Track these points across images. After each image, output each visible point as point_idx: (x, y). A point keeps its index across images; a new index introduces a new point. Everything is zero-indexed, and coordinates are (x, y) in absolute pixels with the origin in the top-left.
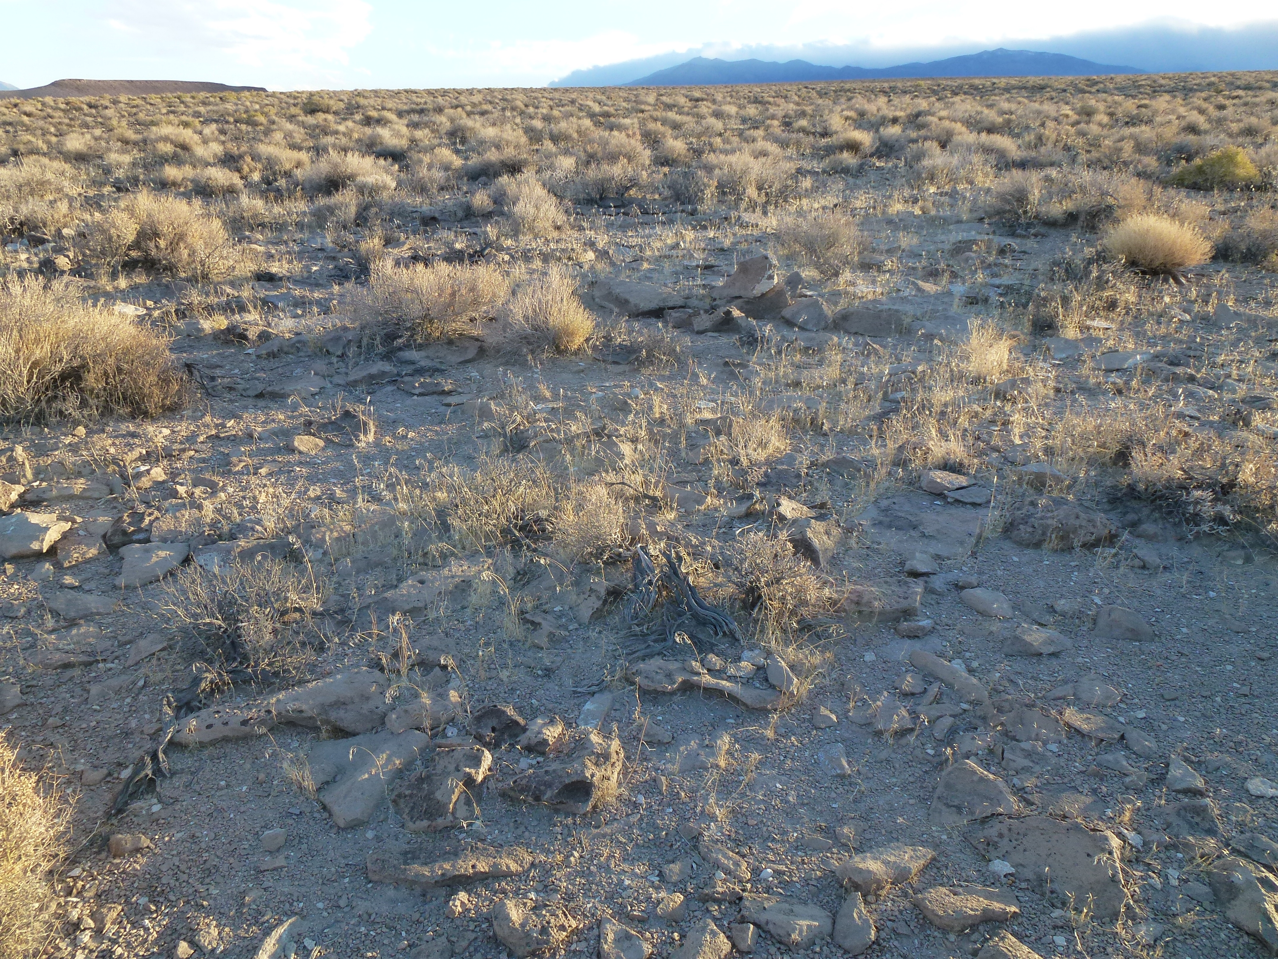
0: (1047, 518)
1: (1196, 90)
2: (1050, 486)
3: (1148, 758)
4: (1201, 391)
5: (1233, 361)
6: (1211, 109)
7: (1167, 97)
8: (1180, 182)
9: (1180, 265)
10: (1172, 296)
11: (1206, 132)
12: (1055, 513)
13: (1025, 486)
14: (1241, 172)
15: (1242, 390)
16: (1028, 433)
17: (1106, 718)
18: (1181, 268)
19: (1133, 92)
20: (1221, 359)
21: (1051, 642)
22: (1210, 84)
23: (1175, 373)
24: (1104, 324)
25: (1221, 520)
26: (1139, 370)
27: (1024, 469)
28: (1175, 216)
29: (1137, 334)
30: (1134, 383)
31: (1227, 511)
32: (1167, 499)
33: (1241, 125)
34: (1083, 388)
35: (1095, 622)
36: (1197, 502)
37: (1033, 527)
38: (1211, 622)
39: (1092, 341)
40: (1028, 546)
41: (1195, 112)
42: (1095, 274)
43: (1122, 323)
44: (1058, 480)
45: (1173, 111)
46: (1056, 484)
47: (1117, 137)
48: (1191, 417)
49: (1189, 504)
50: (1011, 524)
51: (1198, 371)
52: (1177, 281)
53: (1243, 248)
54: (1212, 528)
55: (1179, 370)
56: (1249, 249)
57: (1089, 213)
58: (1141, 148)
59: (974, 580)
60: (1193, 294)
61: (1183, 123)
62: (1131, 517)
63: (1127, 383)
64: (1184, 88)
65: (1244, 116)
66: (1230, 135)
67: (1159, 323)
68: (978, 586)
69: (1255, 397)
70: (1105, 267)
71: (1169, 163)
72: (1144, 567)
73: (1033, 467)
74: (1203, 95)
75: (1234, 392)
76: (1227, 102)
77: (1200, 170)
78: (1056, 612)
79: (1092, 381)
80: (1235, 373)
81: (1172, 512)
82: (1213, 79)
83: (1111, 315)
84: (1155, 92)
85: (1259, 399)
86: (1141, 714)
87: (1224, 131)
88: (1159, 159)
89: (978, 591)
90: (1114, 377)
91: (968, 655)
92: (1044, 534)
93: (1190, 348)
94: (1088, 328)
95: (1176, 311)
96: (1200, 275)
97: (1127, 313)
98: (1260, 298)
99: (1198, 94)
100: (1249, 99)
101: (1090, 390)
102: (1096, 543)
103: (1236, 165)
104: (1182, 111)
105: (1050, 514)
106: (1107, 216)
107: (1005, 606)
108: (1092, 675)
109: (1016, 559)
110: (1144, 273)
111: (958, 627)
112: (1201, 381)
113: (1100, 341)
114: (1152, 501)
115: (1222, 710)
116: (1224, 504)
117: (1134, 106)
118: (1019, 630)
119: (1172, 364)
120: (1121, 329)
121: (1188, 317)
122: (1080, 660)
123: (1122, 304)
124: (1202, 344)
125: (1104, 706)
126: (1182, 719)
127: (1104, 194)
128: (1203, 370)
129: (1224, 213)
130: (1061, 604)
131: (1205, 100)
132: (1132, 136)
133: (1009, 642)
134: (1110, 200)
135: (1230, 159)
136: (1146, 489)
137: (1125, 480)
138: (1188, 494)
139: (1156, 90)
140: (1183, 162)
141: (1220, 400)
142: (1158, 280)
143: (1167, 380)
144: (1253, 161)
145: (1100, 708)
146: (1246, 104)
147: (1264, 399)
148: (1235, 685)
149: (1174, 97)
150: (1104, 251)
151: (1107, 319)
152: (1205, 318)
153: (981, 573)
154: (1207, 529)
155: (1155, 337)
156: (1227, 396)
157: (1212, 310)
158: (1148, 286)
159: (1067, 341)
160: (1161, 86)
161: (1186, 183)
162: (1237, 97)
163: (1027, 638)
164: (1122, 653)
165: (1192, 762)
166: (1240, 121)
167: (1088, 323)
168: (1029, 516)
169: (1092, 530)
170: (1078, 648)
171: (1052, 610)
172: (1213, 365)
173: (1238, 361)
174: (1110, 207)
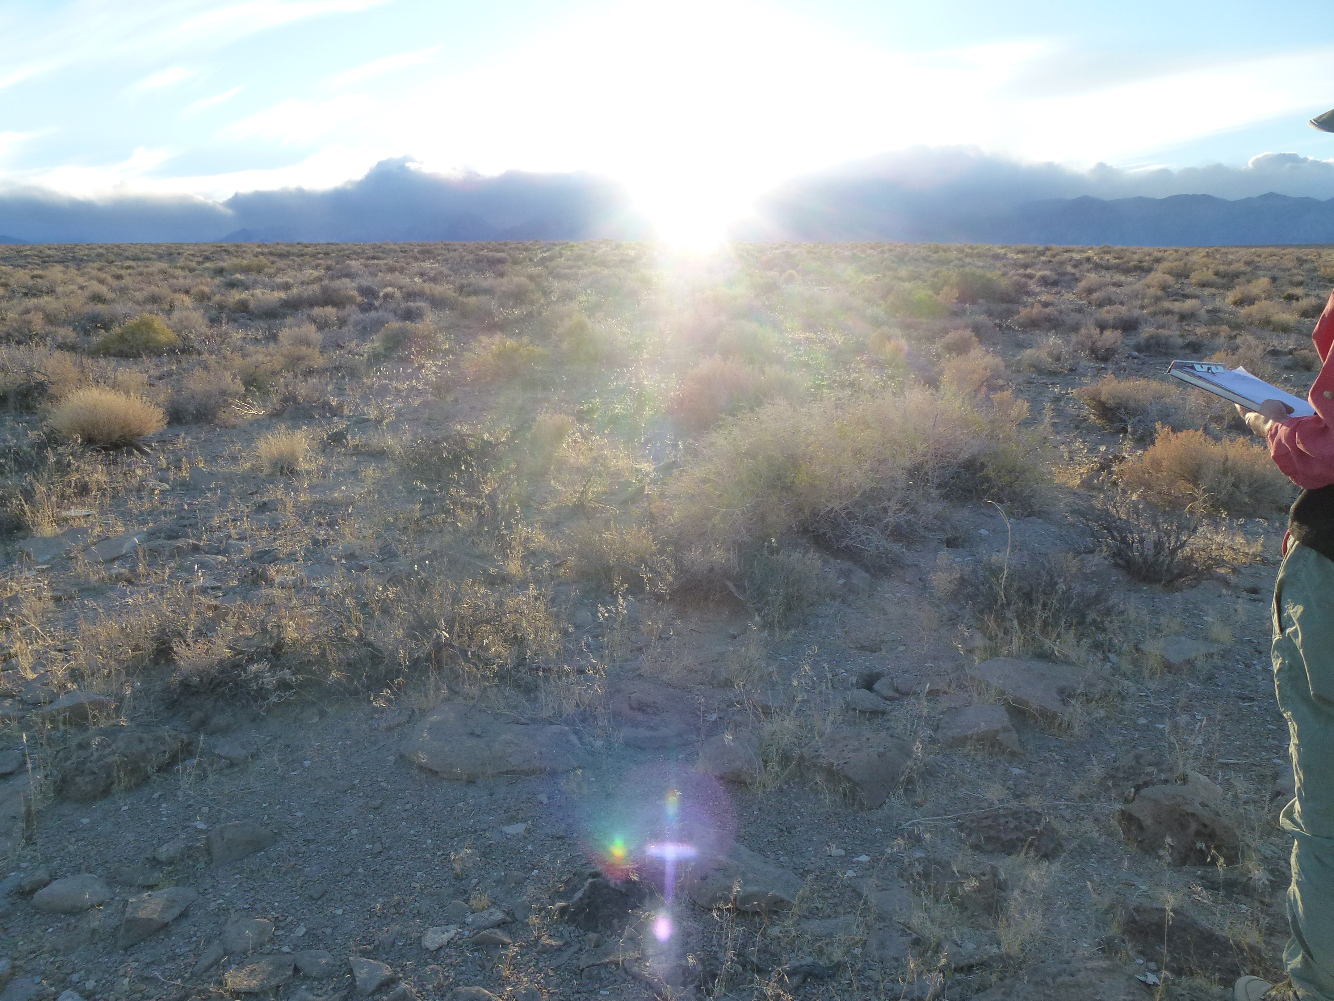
0: (105, 757)
1: (88, 261)
2: (94, 716)
3: (329, 976)
4: (210, 559)
5: (227, 521)
6: (109, 279)
7: (59, 268)
8: (105, 351)
9: (139, 435)
10: (144, 468)
11: (113, 301)
12: (114, 747)
13: (62, 727)
14: (162, 338)
15: (247, 548)
16: (40, 660)
17: (271, 958)
18: (141, 438)
19: (22, 262)
20: (216, 521)
21: (172, 902)
22: (99, 255)
23: (178, 547)
24: (82, 512)
25: (284, 685)
26: (141, 553)
27: (54, 707)
28: (115, 386)
29: (122, 514)
30: (141, 569)
31: (287, 674)
32: (227, 684)
33: (145, 293)
34: (88, 590)
35: (209, 851)
36: (256, 677)
37: (93, 773)
38: (319, 792)
39: (74, 533)
40: (94, 798)
41: (95, 282)
42: (52, 459)
43: (102, 506)
44: (101, 706)
45: (72, 281)
46: (101, 711)
47: (20, 309)
48: (213, 588)
49: (250, 680)
50: (64, 780)
51: (199, 539)
52: (142, 452)
53: (191, 408)
54: (280, 697)
55: (181, 543)
56: (198, 410)
57: (18, 393)
58: (50, 319)
59: (41, 874)
60: (163, 462)
61: (87, 293)
62: (197, 715)
63: (132, 570)
64: (74, 259)
65: (143, 285)
66: (138, 303)
67: (141, 498)
68: (53, 877)
69: (261, 551)
70: (61, 449)
71: (87, 333)
72: (232, 765)
73: (64, 701)
74: (96, 265)
75: (241, 551)
76: (123, 272)
77: (122, 338)
78: (160, 863)
79: (94, 578)
80: (233, 532)
81: (235, 695)
82: (100, 250)
83: (87, 500)
84: (44, 262)
85: (265, 553)
86: (301, 931)
87: (130, 300)
88: (75, 329)
89: (56, 886)
90: (116, 568)
91: (75, 977)
92: (109, 776)
93: (183, 518)
94: (66, 520)
95: (152, 483)
96: (163, 442)
97: (104, 495)
98: (226, 453)
99: (91, 264)
100: (142, 269)
101: (94, 588)
102: (173, 760)
103: (155, 331)
104: (81, 280)
105: (107, 751)
106: (40, 394)
107: (98, 888)
108: (234, 916)
109: (85, 821)
110: (105, 449)
111: (48, 946)
112: (206, 548)
113: (85, 531)
114: (213, 690)
115: (370, 880)
116: (282, 670)
117: (28, 277)
118: (129, 909)
119: (170, 538)
120: (102, 513)
121: (167, 486)
122: (213, 906)
123: (95, 487)
124: (191, 511)
125: (262, 945)
126: (340, 912)
127: (29, 371)
128: (204, 537)
129: (161, 378)
130: (164, 852)
131: (100, 269)
132: (37, 308)
133: (122, 931)
134: (40, 378)
135: (148, 325)
136: (201, 681)
137: (175, 678)
138: (245, 670)
139: (45, 261)
140: (103, 331)
141: (231, 562)
142: (122, 454)
143: (172, 556)
144: (169, 327)
145: (258, 950)
146: (141, 274)
147: (269, 552)
148: (368, 846)
149: (67, 267)
150: (52, 432)
151: (83, 505)
152: (184, 484)
153: (48, 860)
154: (276, 700)
155: (142, 513)
156: (236, 557)
157: (187, 475)
158: (115, 462)
159: (45, 540)
160: (49, 256)
161: (112, 351)
162: (129, 267)
163: (141, 914)
164: (252, 872)
165: (371, 952)
166: (141, 289)
167: (64, 514)
168: (84, 762)
169: (163, 748)
170: (204, 893)
171: (155, 863)
172: (211, 530)
173: (233, 520)
174: (41, 384)
